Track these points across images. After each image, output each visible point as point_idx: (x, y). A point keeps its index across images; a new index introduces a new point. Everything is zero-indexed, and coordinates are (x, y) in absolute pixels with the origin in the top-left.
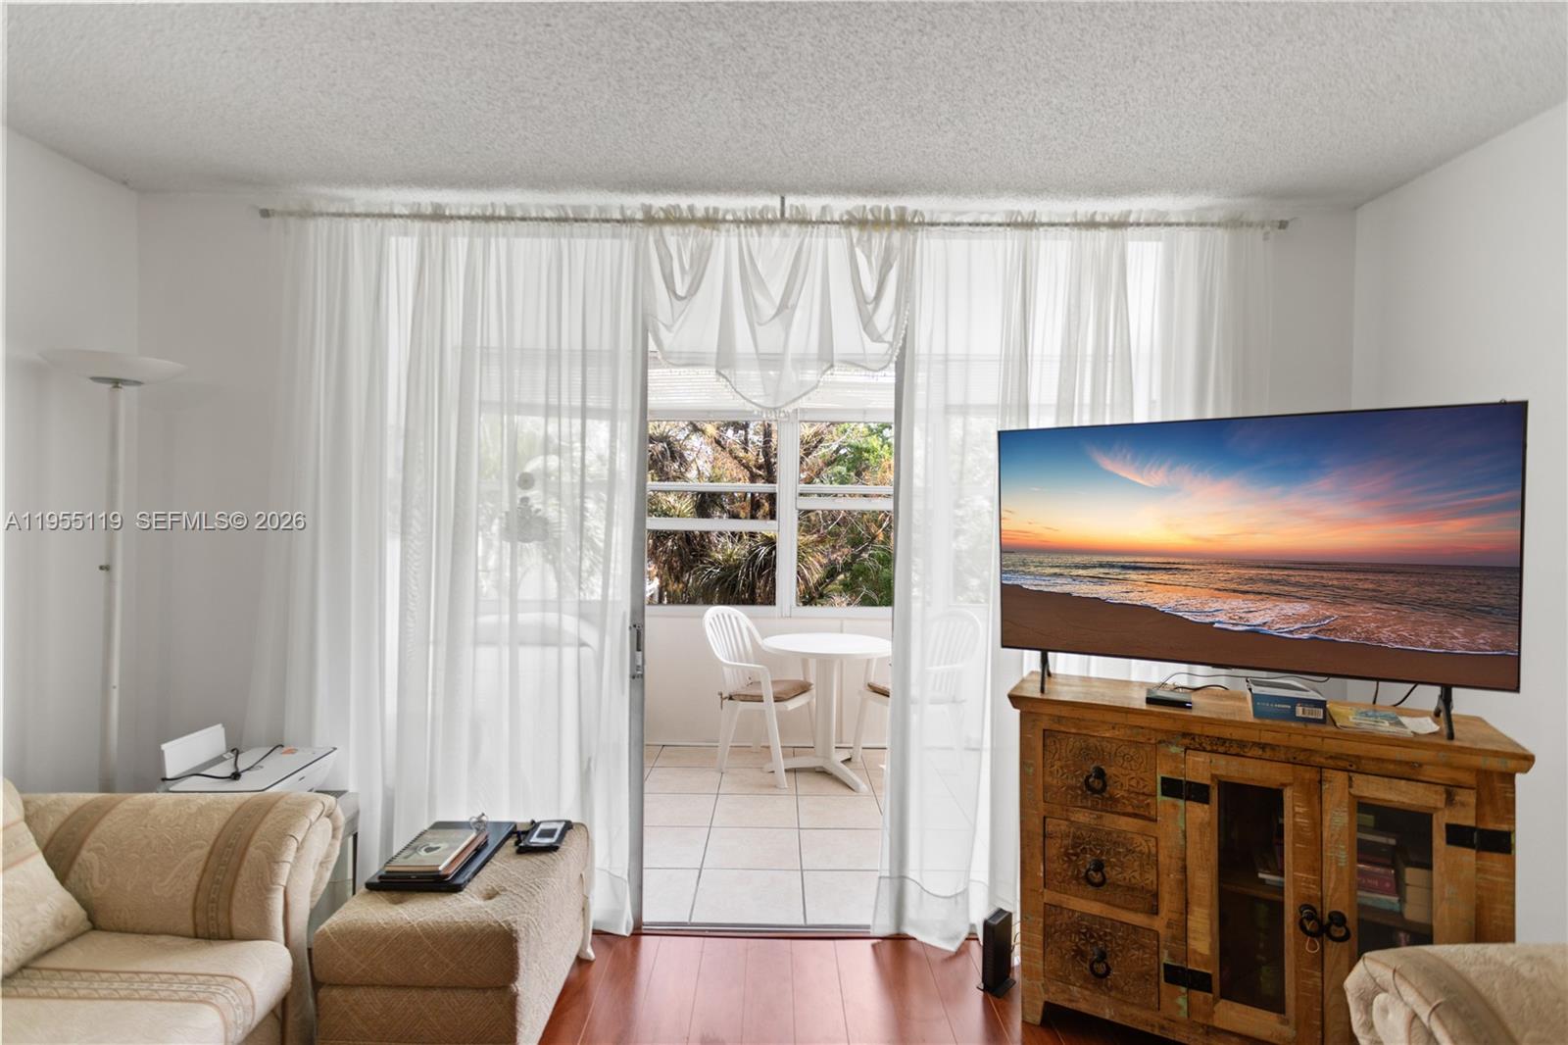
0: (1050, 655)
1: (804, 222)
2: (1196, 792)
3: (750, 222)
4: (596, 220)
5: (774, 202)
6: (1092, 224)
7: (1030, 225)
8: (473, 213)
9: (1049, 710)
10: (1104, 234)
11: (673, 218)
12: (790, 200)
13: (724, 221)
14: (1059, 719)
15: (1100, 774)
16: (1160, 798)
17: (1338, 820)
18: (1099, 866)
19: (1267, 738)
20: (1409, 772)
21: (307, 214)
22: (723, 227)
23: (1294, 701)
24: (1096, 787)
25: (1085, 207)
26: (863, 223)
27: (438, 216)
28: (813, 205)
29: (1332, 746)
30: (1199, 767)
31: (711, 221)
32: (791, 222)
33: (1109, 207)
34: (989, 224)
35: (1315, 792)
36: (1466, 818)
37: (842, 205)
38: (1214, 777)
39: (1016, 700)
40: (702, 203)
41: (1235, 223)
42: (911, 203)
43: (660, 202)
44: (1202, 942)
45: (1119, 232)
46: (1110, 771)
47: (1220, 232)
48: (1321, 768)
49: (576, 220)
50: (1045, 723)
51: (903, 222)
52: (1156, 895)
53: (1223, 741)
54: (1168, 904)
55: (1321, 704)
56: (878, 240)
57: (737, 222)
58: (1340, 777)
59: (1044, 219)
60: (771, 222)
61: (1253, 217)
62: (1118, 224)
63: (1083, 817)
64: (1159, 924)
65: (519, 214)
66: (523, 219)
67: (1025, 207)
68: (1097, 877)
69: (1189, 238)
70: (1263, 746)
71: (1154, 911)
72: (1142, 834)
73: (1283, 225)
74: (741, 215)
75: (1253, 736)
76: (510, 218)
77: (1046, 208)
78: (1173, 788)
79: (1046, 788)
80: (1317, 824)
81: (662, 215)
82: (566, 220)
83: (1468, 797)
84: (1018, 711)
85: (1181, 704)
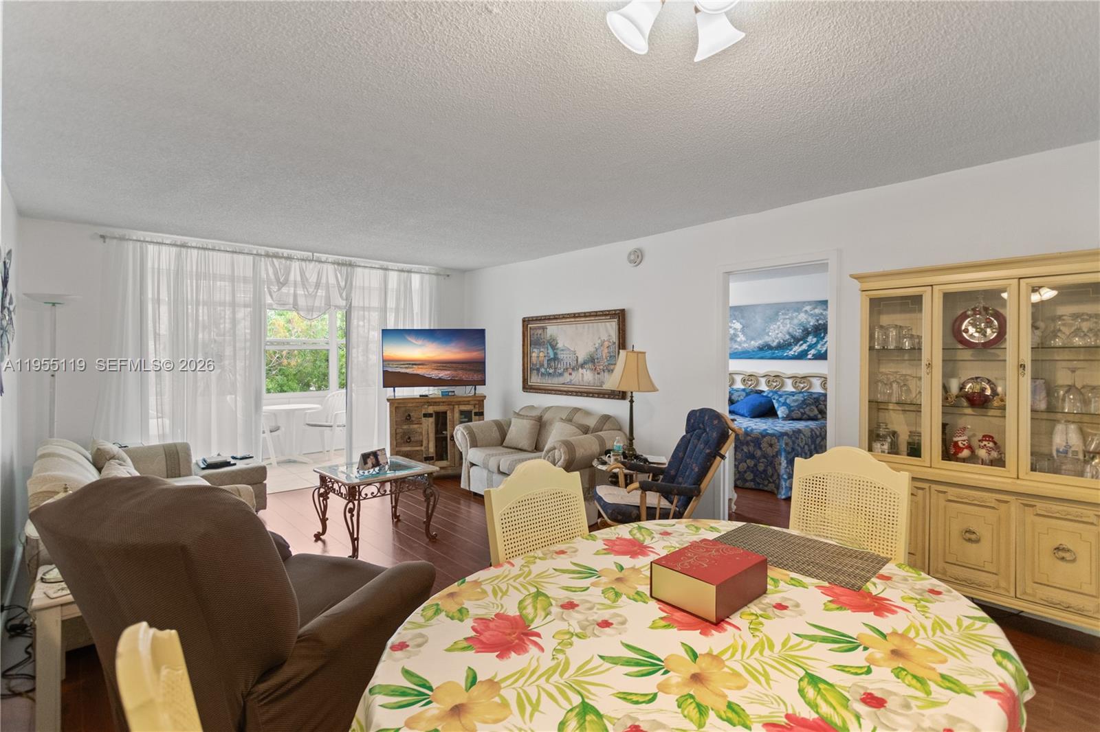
0: (396, 388)
1: (320, 262)
2: (430, 415)
3: (303, 260)
4: (247, 254)
5: (311, 254)
6: (402, 271)
7: (386, 269)
8: (198, 246)
9: (397, 401)
10: (406, 274)
11: (276, 256)
12: (315, 254)
13: (294, 258)
14: (399, 403)
15: (409, 415)
16: (423, 419)
17: (457, 415)
18: (409, 438)
19: (444, 400)
20: (468, 403)
21: (122, 239)
22: (294, 260)
23: (449, 392)
24: (408, 418)
25: (402, 266)
26: (338, 264)
27: (183, 246)
28: (323, 257)
29: (456, 400)
30: (431, 410)
31: (289, 258)
32: (316, 261)
33: (407, 266)
34: (375, 268)
35: (453, 410)
36: (477, 410)
37: (331, 258)
38: (434, 411)
39: (388, 400)
40: (286, 252)
41: (437, 274)
42: (353, 259)
43: (272, 250)
44: (432, 449)
45: (410, 274)
46: (412, 414)
47: (433, 276)
48: (454, 405)
49: (240, 253)
50: (396, 405)
51: (351, 265)
52: (422, 441)
53: (435, 402)
54: (425, 443)
55: (454, 392)
56: (344, 269)
57: (298, 259)
58: (457, 406)
59: (390, 268)
60: (309, 261)
61: (442, 273)
62: (409, 272)
63: (405, 427)
64: (423, 448)
65: (217, 248)
66: (218, 250)
67: (385, 264)
68: (408, 441)
69: (427, 277)
70: (443, 402)
71: (422, 445)
72: (419, 428)
73: (448, 276)
74: (299, 256)
75: (441, 400)
76: (213, 250)
77: (391, 265)
78: (425, 415)
79: (396, 421)
80: (453, 417)
81: (271, 254)
82: (236, 252)
83: (477, 406)
84: (388, 403)
85: (427, 396)
